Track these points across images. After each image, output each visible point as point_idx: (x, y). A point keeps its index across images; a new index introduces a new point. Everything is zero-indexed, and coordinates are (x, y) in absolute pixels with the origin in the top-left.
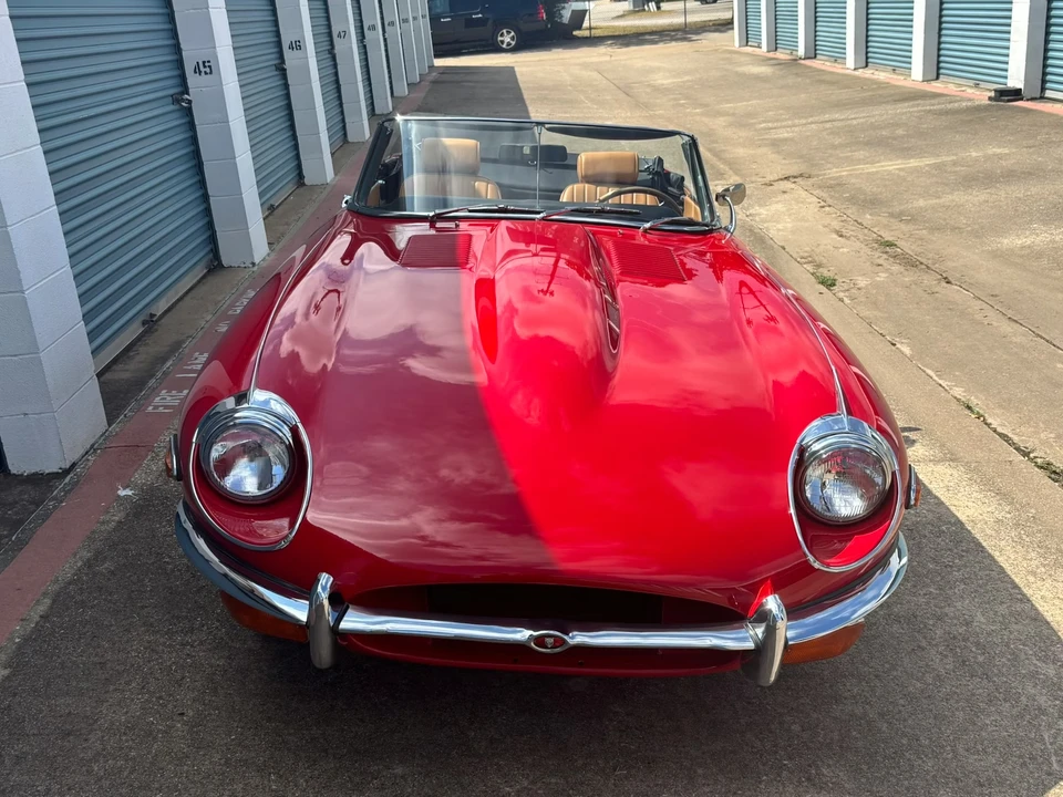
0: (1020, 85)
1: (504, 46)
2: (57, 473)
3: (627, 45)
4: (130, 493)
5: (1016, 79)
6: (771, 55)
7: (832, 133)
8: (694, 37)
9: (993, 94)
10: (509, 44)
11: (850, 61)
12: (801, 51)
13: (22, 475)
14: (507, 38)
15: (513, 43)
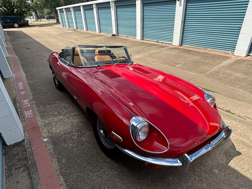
0: (115, 34)
1: (16, 27)
2: (22, 141)
3: (41, 27)
4: (47, 140)
5: (114, 33)
6: (69, 29)
7: (93, 42)
8: (52, 26)
9: (112, 35)
10: (17, 26)
11: (85, 30)
12: (75, 28)
13: (11, 145)
14: (16, 25)
15: (18, 26)
